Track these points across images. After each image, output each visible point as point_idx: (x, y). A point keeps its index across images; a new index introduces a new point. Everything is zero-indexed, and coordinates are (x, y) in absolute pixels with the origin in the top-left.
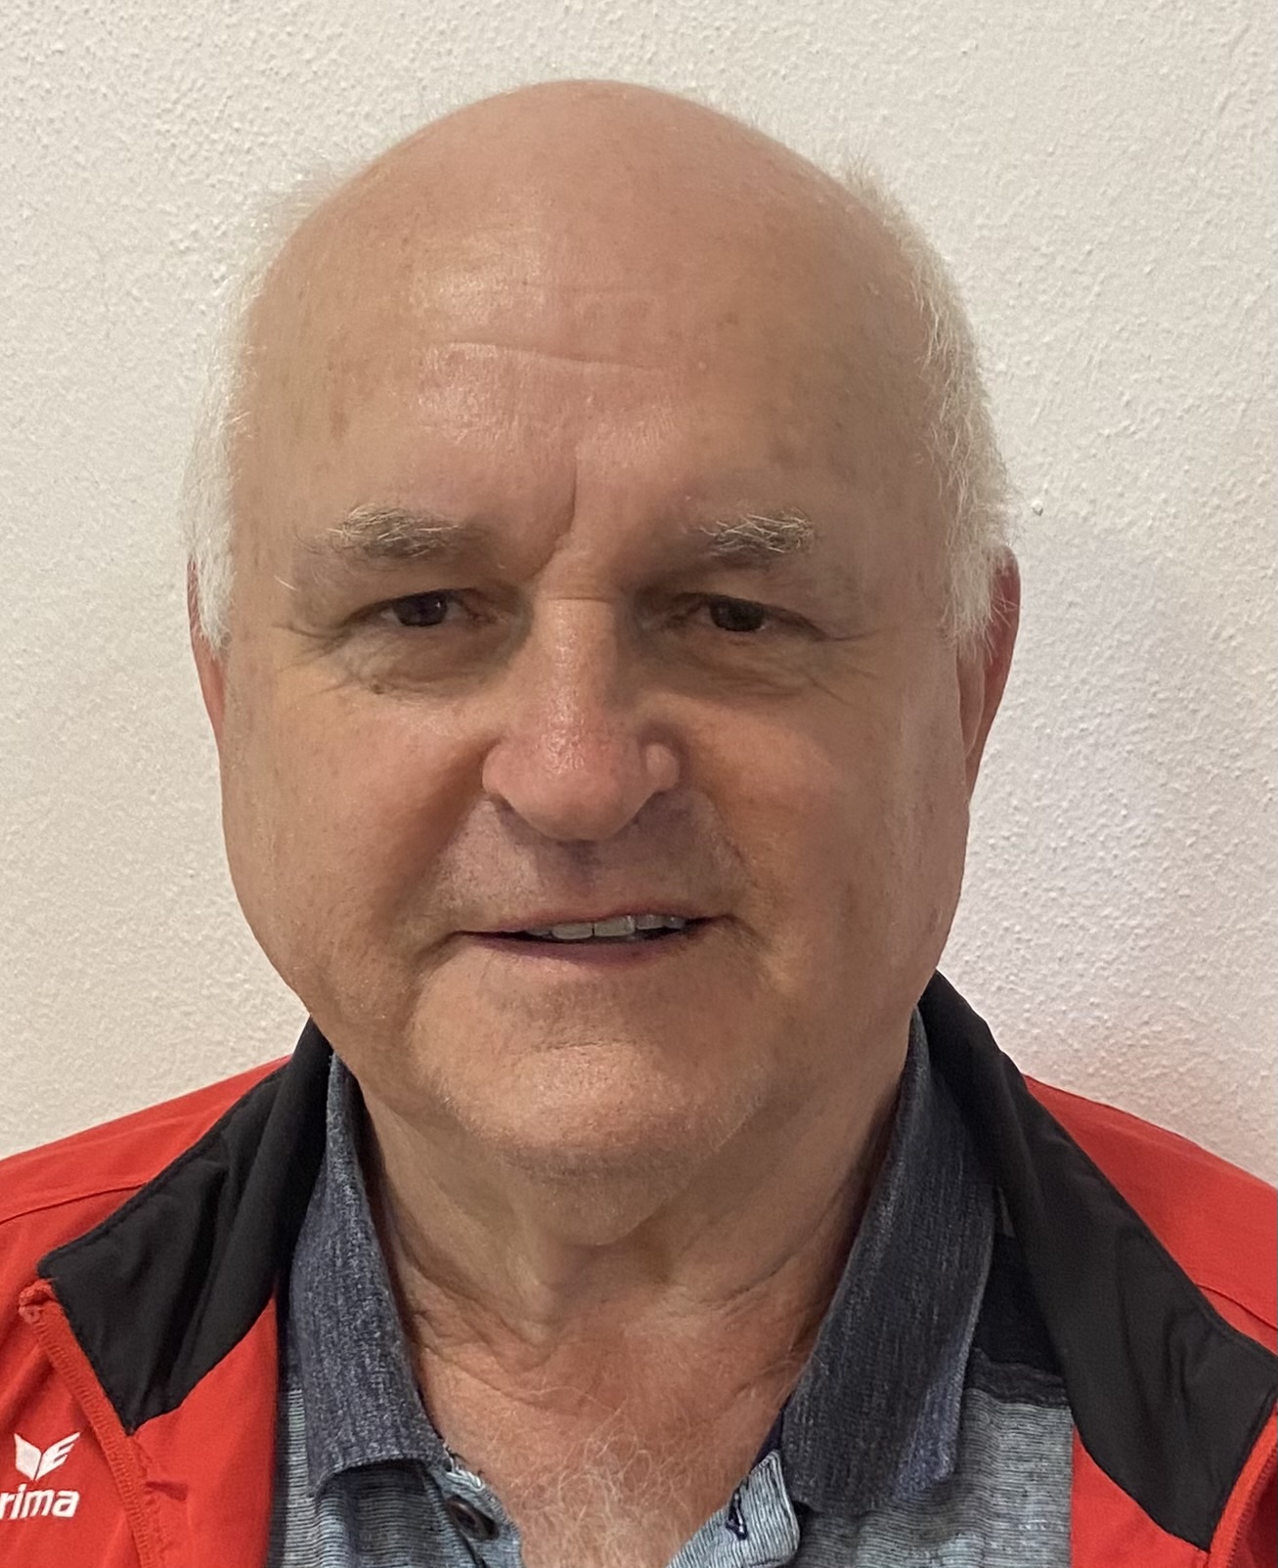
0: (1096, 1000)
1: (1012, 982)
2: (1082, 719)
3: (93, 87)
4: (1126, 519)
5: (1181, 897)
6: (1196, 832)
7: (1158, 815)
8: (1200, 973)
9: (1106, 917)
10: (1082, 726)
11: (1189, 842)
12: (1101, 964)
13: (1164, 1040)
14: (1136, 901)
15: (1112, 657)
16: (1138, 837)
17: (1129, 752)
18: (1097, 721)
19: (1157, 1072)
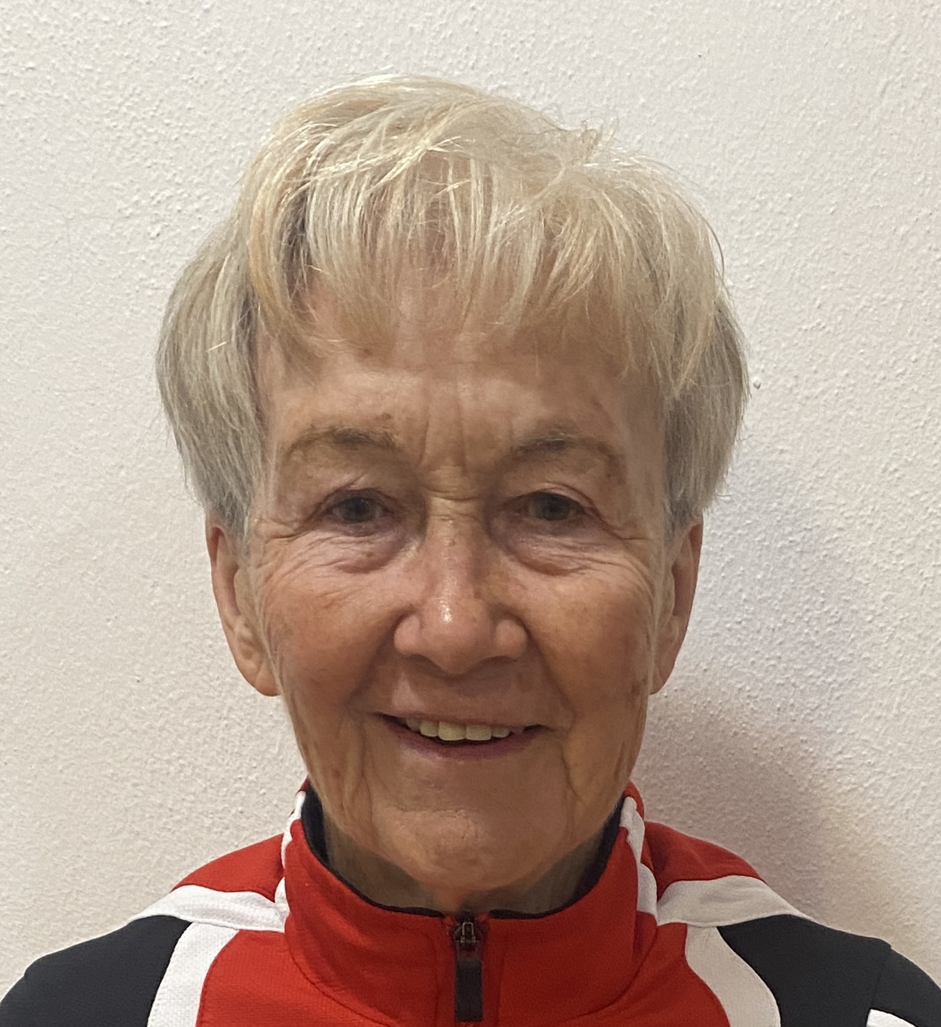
0: (804, 738)
1: (744, 728)
2: (790, 534)
3: (57, 95)
4: (821, 389)
5: (864, 659)
6: (873, 612)
7: (847, 601)
8: (878, 714)
9: (811, 676)
10: (791, 539)
11: (869, 618)
12: (808, 711)
13: (853, 764)
14: (831, 664)
15: (811, 488)
16: (833, 617)
17: (826, 556)
18: (802, 534)
19: (848, 788)
